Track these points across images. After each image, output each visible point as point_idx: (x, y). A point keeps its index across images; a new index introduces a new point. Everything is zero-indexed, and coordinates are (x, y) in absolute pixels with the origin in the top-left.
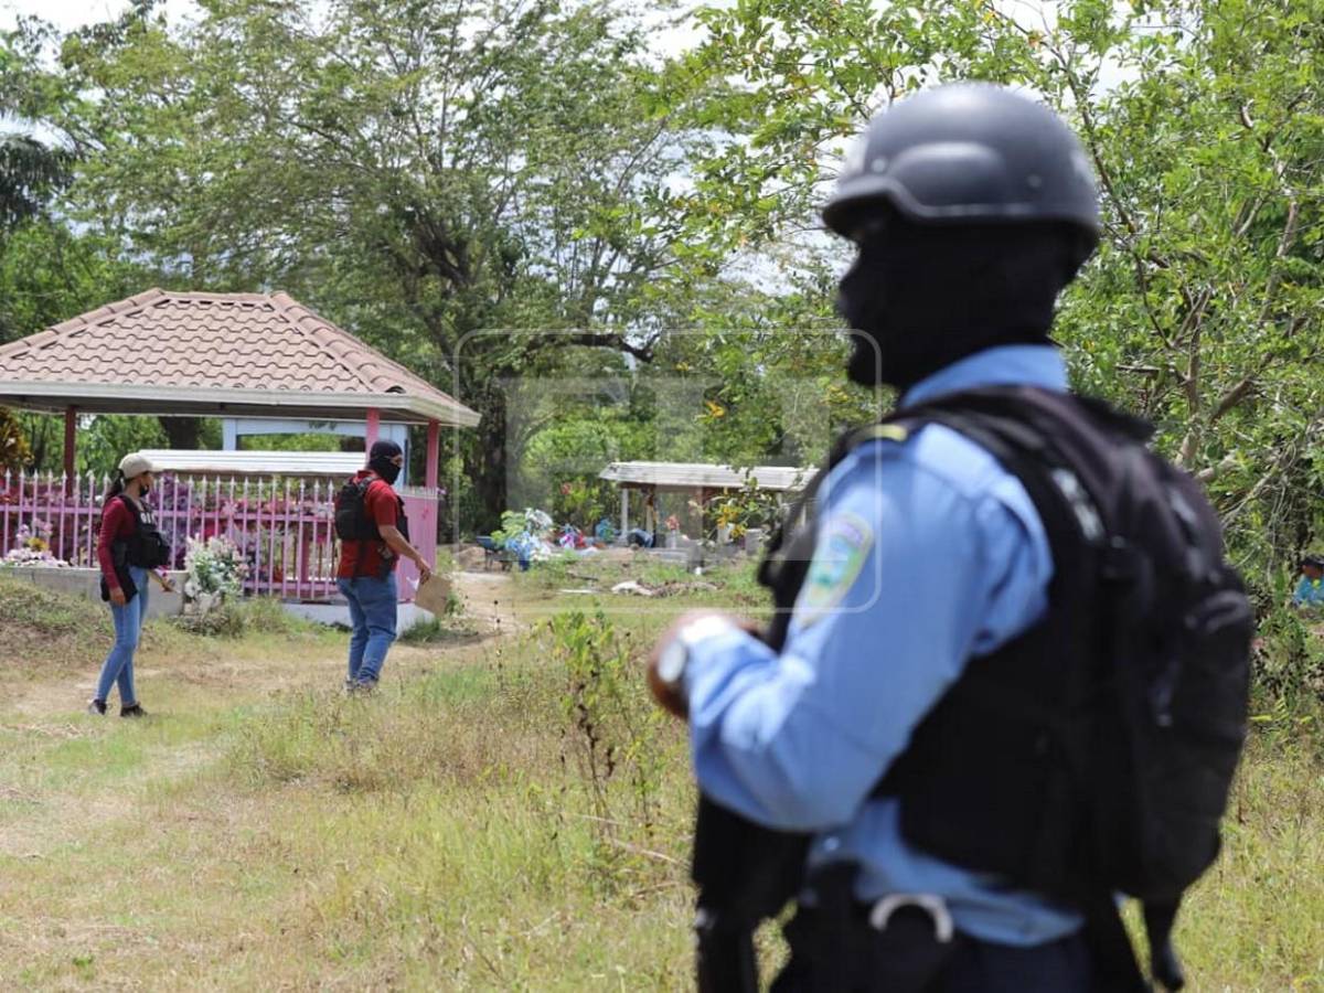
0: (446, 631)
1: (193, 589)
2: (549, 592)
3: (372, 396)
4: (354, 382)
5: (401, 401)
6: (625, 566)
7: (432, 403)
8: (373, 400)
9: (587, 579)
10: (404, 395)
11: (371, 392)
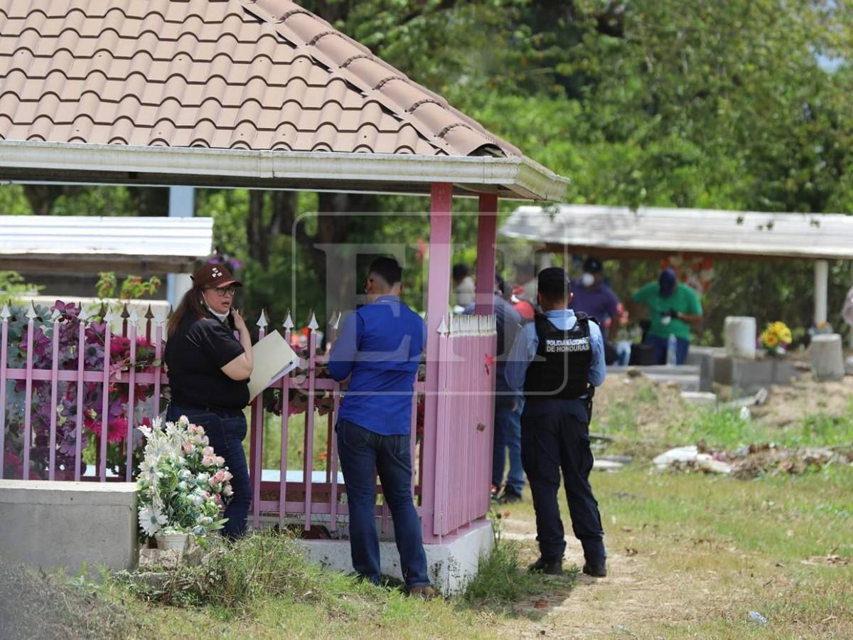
1: (154, 520)
3: (446, 162)
4: (408, 136)
5: (497, 170)
10: (503, 159)
11: (441, 155)
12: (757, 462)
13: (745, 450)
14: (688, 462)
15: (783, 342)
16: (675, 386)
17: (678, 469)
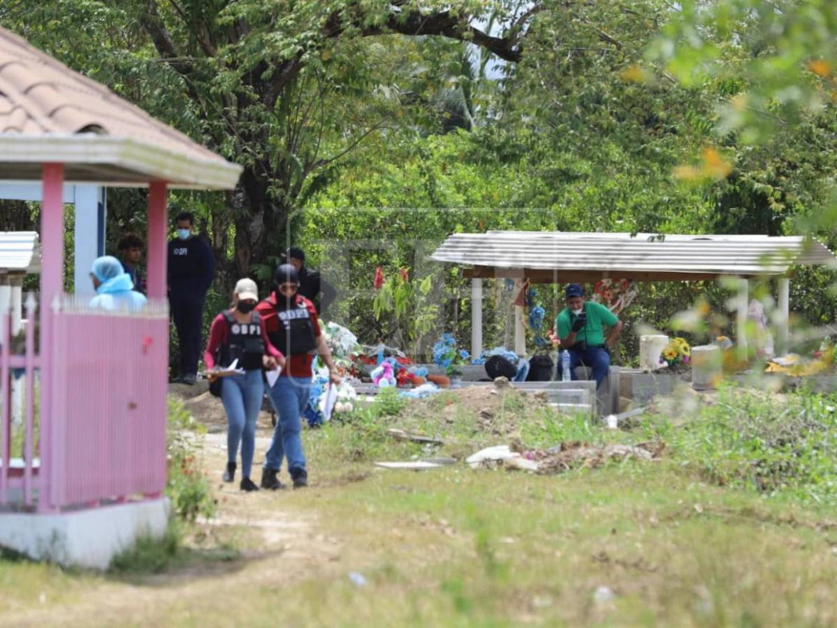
0: (188, 550)
2: (361, 468)
3: (51, 142)
4: (17, 117)
5: (101, 148)
6: (486, 415)
7: (156, 151)
8: (52, 148)
9: (422, 442)
10: (105, 137)
12: (563, 458)
13: (557, 449)
14: (498, 460)
15: (684, 356)
16: (541, 396)
17: (488, 468)
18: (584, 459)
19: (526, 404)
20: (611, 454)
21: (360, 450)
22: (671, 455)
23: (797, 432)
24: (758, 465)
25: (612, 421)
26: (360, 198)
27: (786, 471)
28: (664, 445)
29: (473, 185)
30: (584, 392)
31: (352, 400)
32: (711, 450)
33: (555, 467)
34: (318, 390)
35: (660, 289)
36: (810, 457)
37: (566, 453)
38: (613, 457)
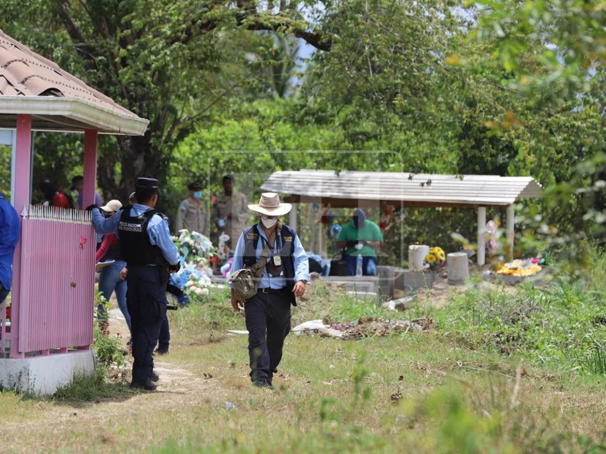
2: (216, 334)
3: (24, 100)
5: (57, 106)
8: (25, 105)
10: (61, 98)
11: (21, 95)
12: (361, 329)
13: (356, 322)
14: (314, 330)
15: (441, 261)
16: (342, 286)
17: (308, 334)
18: (375, 330)
19: (331, 292)
20: (394, 326)
21: (216, 321)
22: (437, 328)
23: (524, 314)
24: (498, 336)
25: (391, 305)
26: (208, 145)
27: (517, 340)
28: (431, 321)
29: (289, 137)
30: (371, 284)
31: (208, 287)
32: (464, 325)
33: (355, 335)
34: (184, 279)
35: (421, 213)
36: (534, 331)
37: (362, 325)
38: (396, 329)
